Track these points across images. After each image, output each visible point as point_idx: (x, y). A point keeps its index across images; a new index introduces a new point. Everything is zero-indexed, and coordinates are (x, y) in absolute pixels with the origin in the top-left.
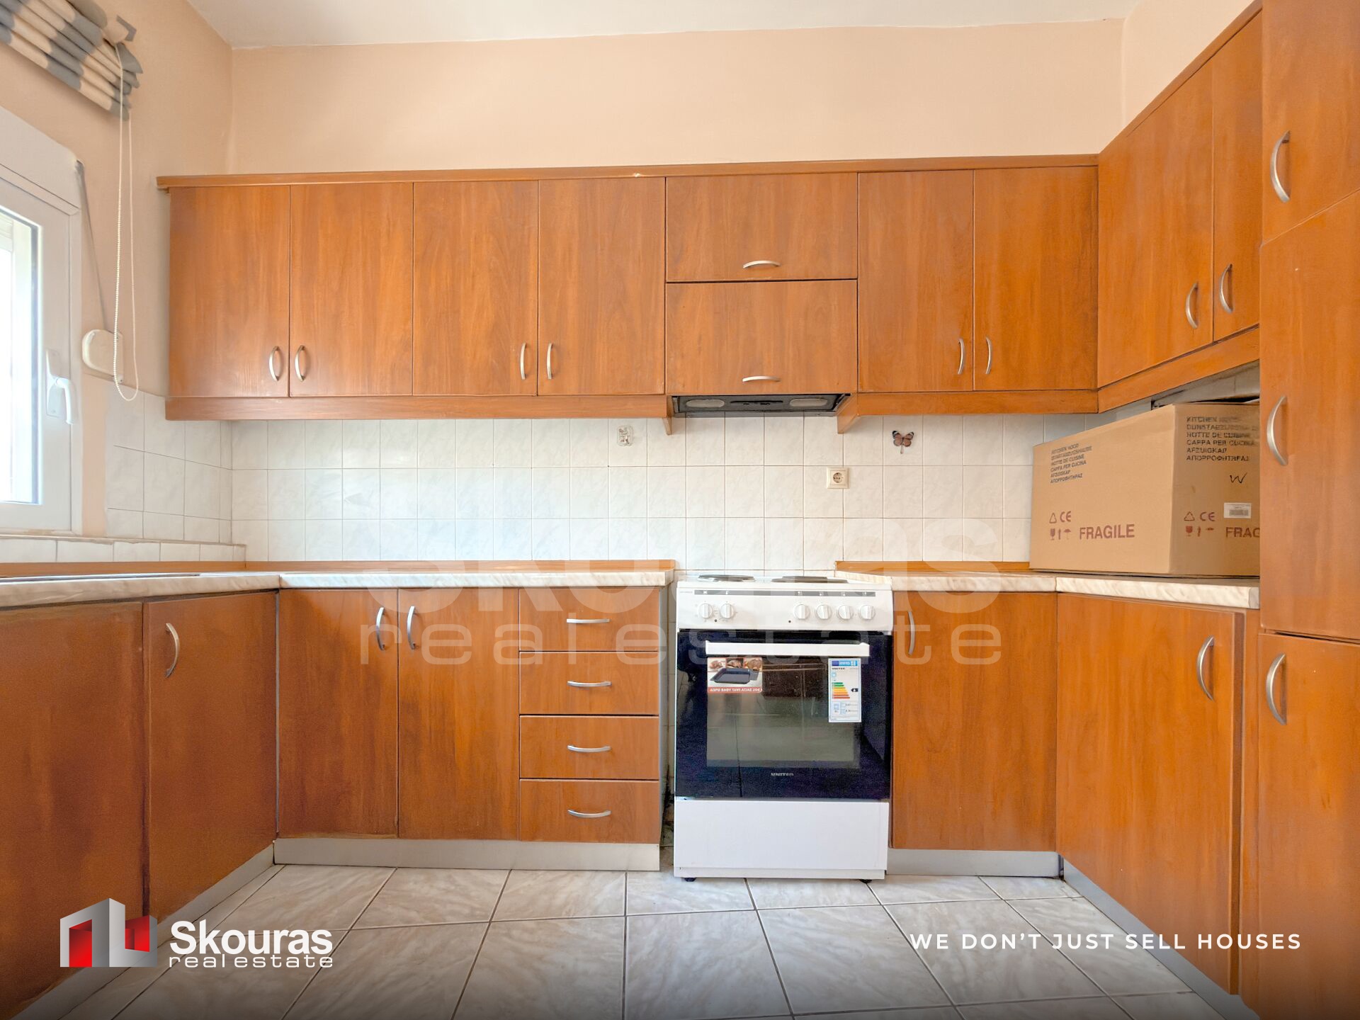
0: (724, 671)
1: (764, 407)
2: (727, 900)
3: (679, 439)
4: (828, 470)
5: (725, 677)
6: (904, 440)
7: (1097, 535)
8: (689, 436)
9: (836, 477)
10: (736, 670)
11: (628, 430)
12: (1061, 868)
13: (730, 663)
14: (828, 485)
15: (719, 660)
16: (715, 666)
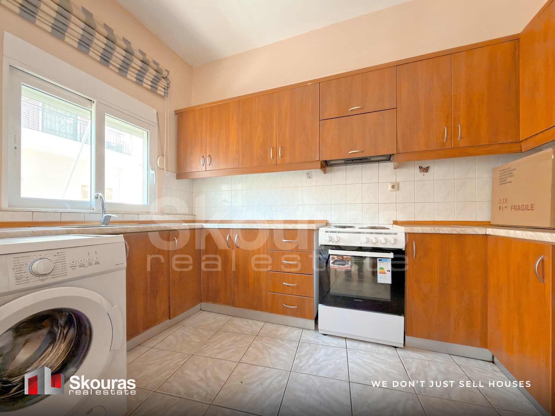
0: (336, 261)
1: (360, 161)
2: (336, 343)
3: (328, 175)
4: (389, 184)
5: (336, 263)
6: (425, 170)
7: (518, 209)
8: (332, 174)
9: (393, 187)
10: (342, 260)
11: (310, 173)
12: (493, 358)
13: (338, 258)
14: (389, 190)
15: (334, 256)
16: (333, 258)
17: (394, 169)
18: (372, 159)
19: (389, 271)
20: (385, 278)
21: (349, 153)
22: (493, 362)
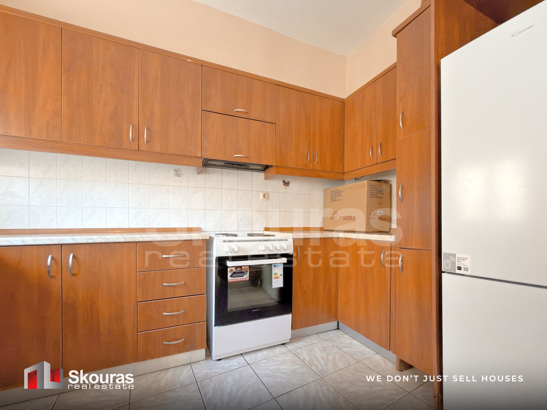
0: (234, 273)
1: (240, 167)
2: (236, 364)
3: (202, 177)
4: (261, 193)
5: (235, 275)
6: (286, 184)
7: (345, 219)
8: (207, 175)
9: (264, 196)
10: (239, 271)
11: (179, 170)
12: (338, 325)
13: (237, 269)
14: (261, 199)
15: (233, 268)
16: (231, 270)
17: (265, 179)
18: (251, 167)
19: (282, 275)
20: (279, 282)
21: (235, 156)
22: (338, 329)
